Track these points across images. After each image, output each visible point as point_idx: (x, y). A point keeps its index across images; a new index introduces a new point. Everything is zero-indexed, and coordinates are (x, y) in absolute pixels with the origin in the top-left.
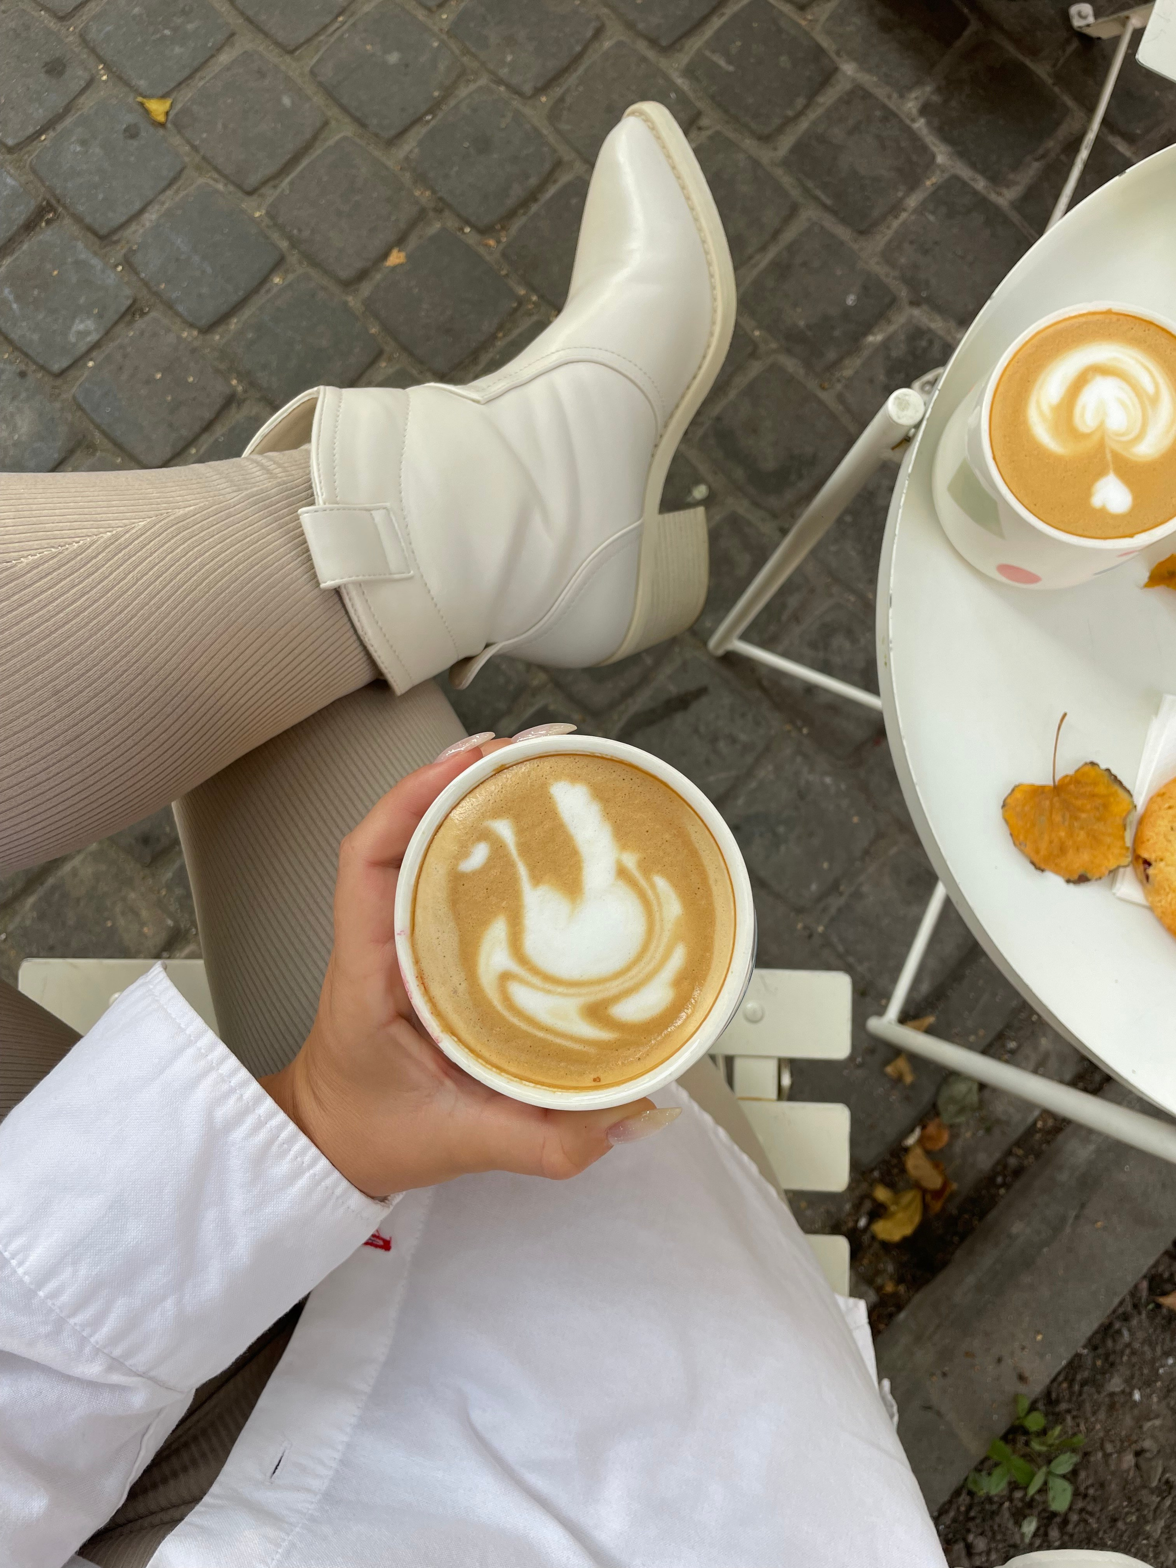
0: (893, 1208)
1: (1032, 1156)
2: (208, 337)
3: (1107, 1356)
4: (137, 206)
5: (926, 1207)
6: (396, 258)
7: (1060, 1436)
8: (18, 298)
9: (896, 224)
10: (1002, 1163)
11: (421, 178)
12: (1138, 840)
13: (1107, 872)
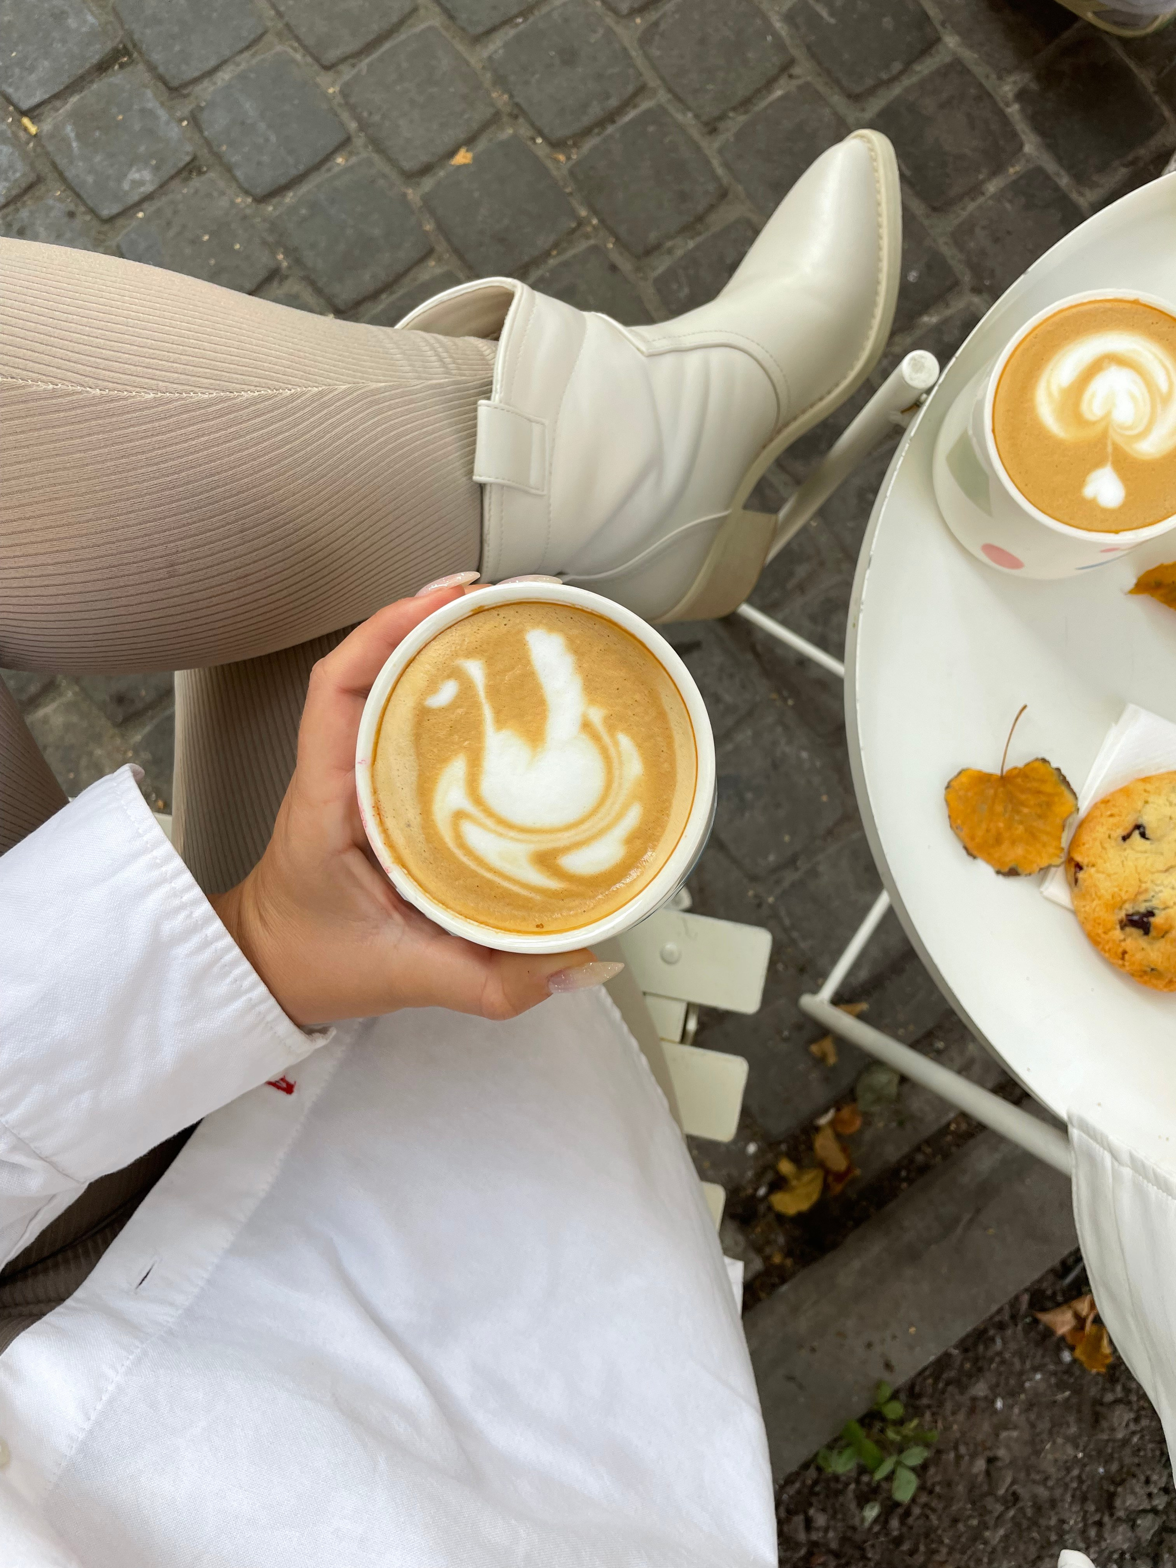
0: (794, 1183)
1: (940, 1156)
2: (262, 206)
3: (976, 1360)
4: (212, 63)
5: (826, 1187)
6: (463, 157)
7: (916, 1427)
8: (78, 137)
9: (971, 206)
10: (909, 1159)
11: (500, 81)
12: (1075, 842)
13: (1038, 869)
